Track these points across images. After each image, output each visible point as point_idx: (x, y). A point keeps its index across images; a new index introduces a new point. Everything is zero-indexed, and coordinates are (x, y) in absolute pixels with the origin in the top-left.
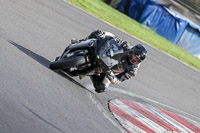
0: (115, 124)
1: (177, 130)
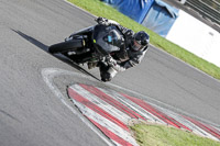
1: (143, 117)
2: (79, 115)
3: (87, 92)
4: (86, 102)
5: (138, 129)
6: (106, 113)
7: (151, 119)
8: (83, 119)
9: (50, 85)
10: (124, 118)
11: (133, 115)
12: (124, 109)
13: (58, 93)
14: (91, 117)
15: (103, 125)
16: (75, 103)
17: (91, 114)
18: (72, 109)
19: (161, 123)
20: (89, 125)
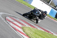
0: (7, 24)
1: (25, 25)
2: (8, 25)
3: (10, 19)
4: (10, 21)
5: (23, 28)
6: (15, 24)
7: (27, 25)
8: (9, 26)
9: (1, 17)
10: (20, 25)
11: (22, 24)
12: (20, 23)
13: (3, 19)
14: (11, 25)
15: (14, 27)
16: (7, 21)
17: (11, 24)
18: (6, 23)
19: (30, 26)
20: (11, 27)
